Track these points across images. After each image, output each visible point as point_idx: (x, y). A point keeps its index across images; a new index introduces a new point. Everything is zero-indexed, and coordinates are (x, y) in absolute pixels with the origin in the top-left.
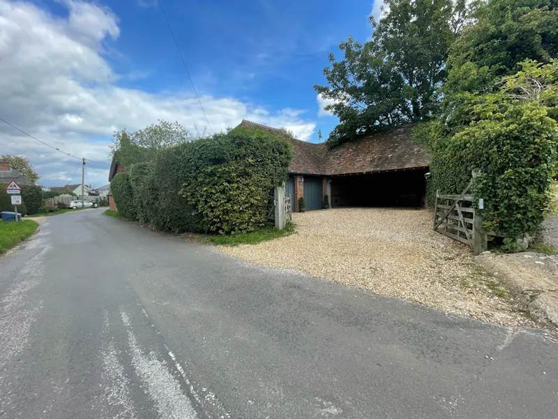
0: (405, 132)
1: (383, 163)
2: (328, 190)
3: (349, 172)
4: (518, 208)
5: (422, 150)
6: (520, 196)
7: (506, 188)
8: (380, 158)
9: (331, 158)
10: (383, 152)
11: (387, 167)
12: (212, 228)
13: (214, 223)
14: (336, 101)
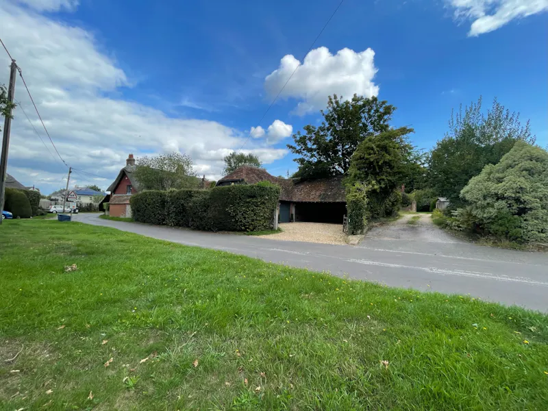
0: (338, 180)
1: (325, 198)
2: (293, 211)
3: (307, 201)
8: (324, 194)
9: (296, 190)
10: (326, 191)
11: (327, 200)
12: (243, 228)
13: (244, 226)
14: (300, 156)
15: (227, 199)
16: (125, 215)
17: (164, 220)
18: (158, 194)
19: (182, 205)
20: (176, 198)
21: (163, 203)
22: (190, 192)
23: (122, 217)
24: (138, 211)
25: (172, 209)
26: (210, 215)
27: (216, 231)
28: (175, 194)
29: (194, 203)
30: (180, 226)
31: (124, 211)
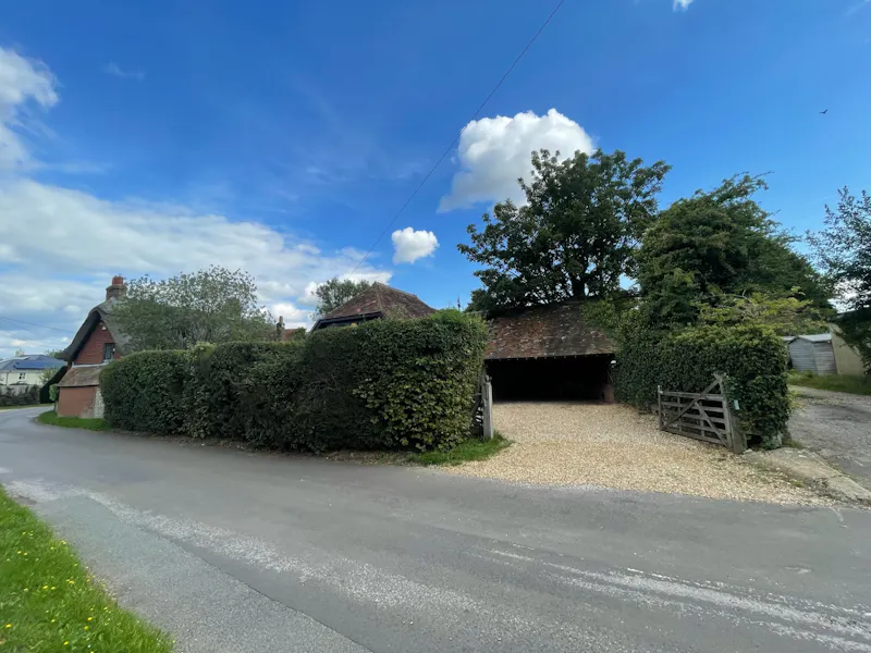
0: (572, 309)
1: (557, 348)
3: (515, 356)
4: (770, 409)
5: (601, 335)
6: (769, 399)
7: (758, 391)
8: (552, 341)
10: (552, 332)
11: (564, 353)
12: (404, 441)
13: (408, 435)
14: (485, 267)
15: (356, 361)
16: (92, 413)
17: (180, 423)
18: (164, 359)
19: (227, 382)
20: (211, 368)
21: (179, 379)
22: (249, 348)
23: (84, 416)
24: (118, 403)
25: (201, 394)
26: (305, 408)
27: (323, 453)
28: (206, 355)
29: (259, 376)
30: (222, 437)
31: (91, 403)
